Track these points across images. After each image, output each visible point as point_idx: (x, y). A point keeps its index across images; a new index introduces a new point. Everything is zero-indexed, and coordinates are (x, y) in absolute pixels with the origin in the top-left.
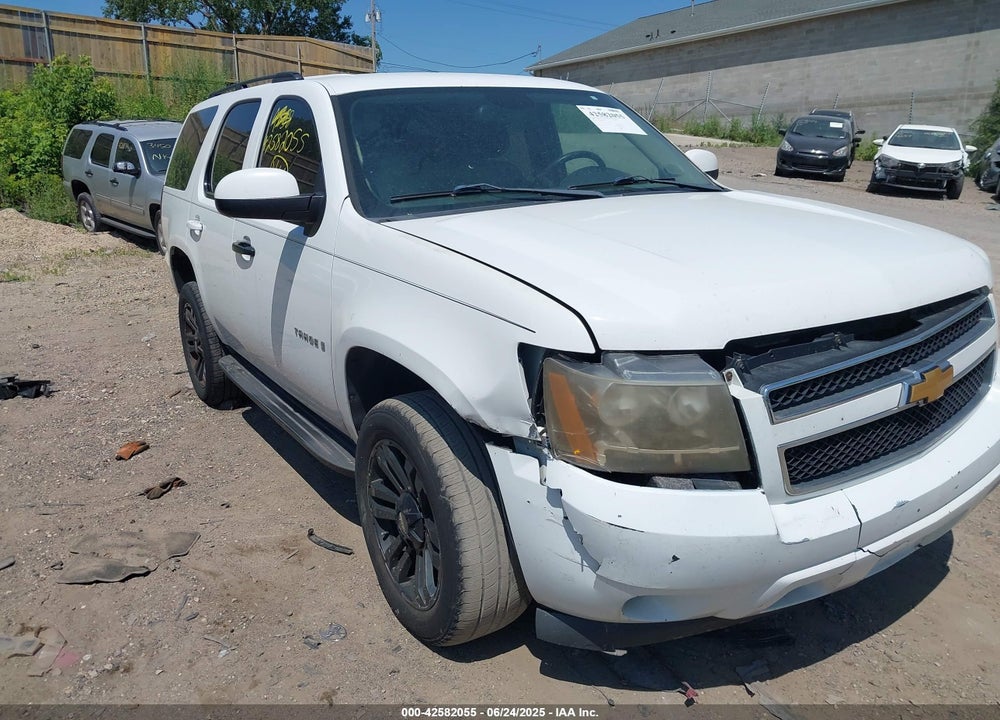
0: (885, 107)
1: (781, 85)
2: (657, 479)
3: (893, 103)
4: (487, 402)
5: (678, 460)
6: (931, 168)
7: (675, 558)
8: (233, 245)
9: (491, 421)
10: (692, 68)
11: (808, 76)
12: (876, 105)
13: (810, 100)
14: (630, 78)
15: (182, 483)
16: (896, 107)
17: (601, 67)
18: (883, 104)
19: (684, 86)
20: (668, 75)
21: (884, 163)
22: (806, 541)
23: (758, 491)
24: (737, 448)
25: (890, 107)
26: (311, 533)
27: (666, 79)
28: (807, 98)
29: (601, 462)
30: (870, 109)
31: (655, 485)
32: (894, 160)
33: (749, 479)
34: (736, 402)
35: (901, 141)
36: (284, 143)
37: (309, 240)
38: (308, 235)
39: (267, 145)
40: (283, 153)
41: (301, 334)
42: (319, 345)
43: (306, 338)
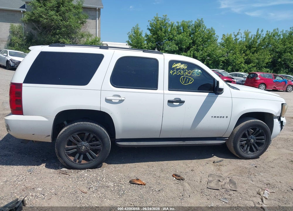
8: (168, 101)
26: (214, 162)
36: (186, 73)
37: (219, 96)
38: (219, 95)
39: (173, 73)
40: (187, 75)
41: (215, 117)
42: (225, 117)
43: (218, 117)
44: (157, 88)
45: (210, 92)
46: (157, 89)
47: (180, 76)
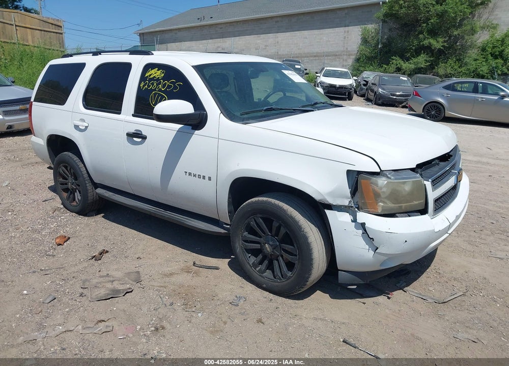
0: (312, 58)
1: (266, 46)
2: (397, 215)
3: (315, 56)
4: (331, 194)
5: (403, 208)
6: (341, 87)
7: (406, 241)
8: (127, 134)
9: (331, 201)
10: (223, 36)
11: (278, 42)
12: (308, 57)
13: (279, 53)
14: (191, 40)
15: (107, 252)
16: (317, 58)
17: (176, 33)
18: (311, 57)
19: (219, 44)
20: (211, 39)
21: (322, 85)
22: (440, 231)
23: (427, 215)
24: (422, 201)
25: (314, 58)
26: (194, 264)
27: (210, 41)
28: (277, 53)
29: (380, 211)
30: (306, 58)
31: (397, 217)
32: (326, 83)
33: (424, 211)
34: (425, 185)
35: (328, 74)
36: (160, 86)
37: (197, 132)
38: (196, 130)
39: (144, 86)
40: (160, 90)
41: (190, 174)
42: (207, 178)
43: (195, 176)
44: (121, 111)
45: (185, 125)
46: (120, 113)
47: (152, 90)
